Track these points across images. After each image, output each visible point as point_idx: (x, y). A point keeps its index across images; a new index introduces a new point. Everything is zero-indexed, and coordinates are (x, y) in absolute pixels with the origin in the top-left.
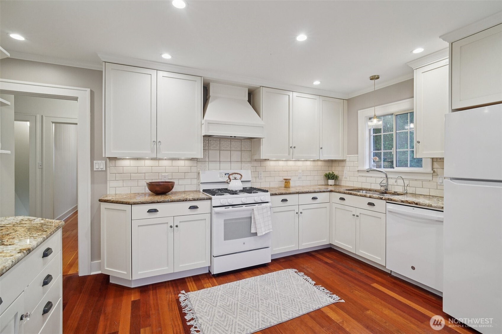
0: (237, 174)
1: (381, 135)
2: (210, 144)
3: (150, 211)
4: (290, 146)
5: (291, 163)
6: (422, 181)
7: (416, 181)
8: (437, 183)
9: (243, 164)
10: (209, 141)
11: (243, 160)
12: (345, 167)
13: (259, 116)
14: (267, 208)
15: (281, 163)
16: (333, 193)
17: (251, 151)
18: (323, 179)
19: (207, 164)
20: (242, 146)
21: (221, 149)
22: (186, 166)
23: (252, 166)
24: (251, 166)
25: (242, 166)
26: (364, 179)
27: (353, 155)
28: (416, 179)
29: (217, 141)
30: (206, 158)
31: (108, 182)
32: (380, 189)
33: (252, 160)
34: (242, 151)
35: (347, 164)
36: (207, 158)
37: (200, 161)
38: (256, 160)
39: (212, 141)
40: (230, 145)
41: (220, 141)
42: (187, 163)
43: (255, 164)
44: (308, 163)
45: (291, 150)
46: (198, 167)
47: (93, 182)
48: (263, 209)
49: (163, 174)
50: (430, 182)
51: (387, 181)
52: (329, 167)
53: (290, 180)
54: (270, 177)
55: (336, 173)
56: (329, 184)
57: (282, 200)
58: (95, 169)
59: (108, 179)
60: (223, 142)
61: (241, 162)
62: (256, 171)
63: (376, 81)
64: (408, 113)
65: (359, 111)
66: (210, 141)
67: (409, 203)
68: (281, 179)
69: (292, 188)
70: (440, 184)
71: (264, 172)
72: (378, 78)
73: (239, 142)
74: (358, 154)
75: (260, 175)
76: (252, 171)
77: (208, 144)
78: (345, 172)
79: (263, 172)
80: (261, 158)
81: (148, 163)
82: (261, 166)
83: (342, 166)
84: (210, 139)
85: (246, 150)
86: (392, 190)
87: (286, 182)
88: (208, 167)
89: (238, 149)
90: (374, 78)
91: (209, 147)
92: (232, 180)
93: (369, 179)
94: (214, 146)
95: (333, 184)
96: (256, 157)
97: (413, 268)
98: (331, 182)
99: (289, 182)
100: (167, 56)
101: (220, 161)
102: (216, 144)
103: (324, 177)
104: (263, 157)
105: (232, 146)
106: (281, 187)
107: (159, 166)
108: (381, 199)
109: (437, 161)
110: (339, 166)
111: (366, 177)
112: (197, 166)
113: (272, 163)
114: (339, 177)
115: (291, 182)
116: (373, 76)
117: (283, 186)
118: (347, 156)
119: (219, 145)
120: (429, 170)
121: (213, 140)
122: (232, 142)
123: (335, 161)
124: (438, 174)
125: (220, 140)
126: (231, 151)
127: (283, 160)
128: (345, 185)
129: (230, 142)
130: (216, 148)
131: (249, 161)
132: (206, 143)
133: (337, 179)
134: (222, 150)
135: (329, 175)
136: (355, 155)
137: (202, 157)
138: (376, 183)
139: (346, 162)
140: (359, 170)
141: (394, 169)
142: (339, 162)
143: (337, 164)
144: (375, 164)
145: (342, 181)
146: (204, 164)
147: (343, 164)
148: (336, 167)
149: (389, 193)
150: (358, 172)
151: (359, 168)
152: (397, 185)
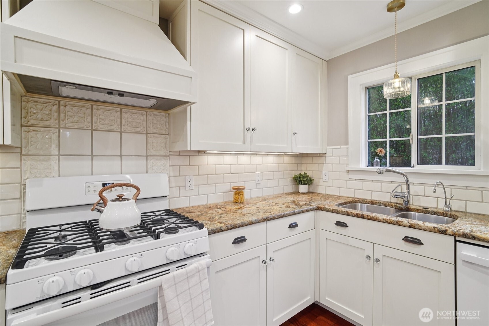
0: (127, 185)
4: (246, 127)
5: (244, 159)
6: (482, 189)
7: (467, 189)
9: (151, 162)
10: (59, 107)
11: (152, 152)
12: (324, 165)
13: (184, 56)
14: (199, 272)
15: (228, 159)
16: (321, 212)
17: (168, 135)
18: (291, 184)
19: (54, 162)
20: (149, 124)
21: (94, 129)
23: (170, 164)
24: (169, 166)
25: (149, 167)
26: (359, 185)
27: (339, 147)
29: (84, 109)
30: (51, 146)
32: (390, 201)
33: (171, 153)
34: (148, 135)
35: (328, 160)
36: (53, 146)
37: (30, 153)
38: (180, 154)
39: (68, 108)
40: (119, 120)
41: (92, 110)
43: (177, 160)
44: (271, 159)
45: (248, 133)
46: (24, 169)
48: (188, 277)
51: (408, 189)
52: (298, 164)
53: (244, 189)
54: (208, 184)
55: (309, 174)
56: (299, 191)
57: (235, 239)
60: (100, 112)
61: (147, 156)
62: (179, 176)
64: (442, 74)
65: (349, 77)
66: (62, 107)
68: (228, 187)
69: (248, 204)
71: (197, 175)
72: (402, 6)
73: (142, 115)
74: (348, 145)
75: (187, 183)
76: (171, 174)
77: (56, 115)
78: (323, 172)
79: (194, 175)
80: (189, 149)
82: (189, 165)
83: (319, 164)
84: (62, 103)
85: (158, 132)
86: (414, 204)
87: (236, 194)
88: (57, 168)
89: (138, 129)
90: (395, 6)
91: (61, 122)
92: (109, 203)
94: (76, 119)
95: (306, 191)
96: (178, 147)
98: (303, 188)
99: (242, 192)
101: (92, 156)
102: (81, 115)
103: (291, 180)
104: (192, 145)
105: (123, 123)
106: (228, 203)
108: (443, 232)
110: (313, 163)
112: (20, 168)
113: (211, 160)
114: (313, 180)
115: (245, 192)
117: (232, 199)
118: (328, 147)
119: (90, 118)
121: (71, 105)
123: (307, 156)
125: (92, 106)
126: (121, 133)
127: (230, 154)
128: (324, 192)
129: (119, 113)
130: (81, 125)
131: (164, 154)
133: (312, 184)
134: (99, 129)
135: (300, 177)
136: (342, 147)
138: (381, 191)
139: (325, 157)
140: (349, 170)
141: (414, 168)
142: (314, 158)
143: (309, 160)
144: (379, 160)
145: (319, 186)
146: (44, 161)
147: (320, 160)
148: (308, 164)
149: (414, 209)
150: (348, 172)
151: (351, 167)
152: (424, 196)
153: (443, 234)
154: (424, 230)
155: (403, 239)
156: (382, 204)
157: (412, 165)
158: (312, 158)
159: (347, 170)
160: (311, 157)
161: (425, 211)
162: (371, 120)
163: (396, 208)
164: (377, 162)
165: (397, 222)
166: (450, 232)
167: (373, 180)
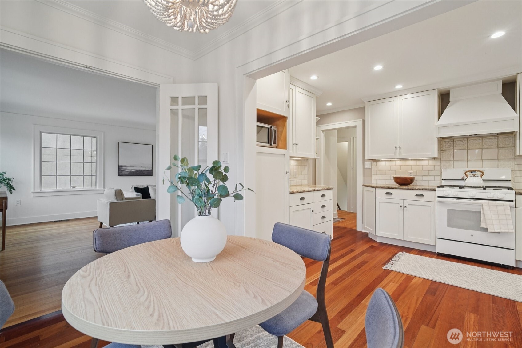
0: (477, 171)
2: (455, 145)
3: (387, 193)
11: (501, 158)
17: (514, 147)
19: (451, 163)
20: (500, 143)
21: (468, 148)
24: (515, 164)
25: (499, 165)
29: (463, 141)
30: (450, 157)
31: (372, 176)
34: (499, 148)
37: (444, 160)
39: (457, 142)
40: (481, 143)
41: (467, 141)
42: (431, 162)
46: (442, 166)
47: (364, 176)
49: (409, 171)
58: (365, 168)
59: (372, 174)
60: (471, 140)
61: (498, 159)
66: (454, 142)
73: (495, 138)
76: (513, 169)
77: (452, 145)
81: (399, 163)
84: (455, 140)
85: (506, 146)
88: (452, 165)
89: (493, 146)
91: (454, 147)
92: (469, 177)
94: (460, 146)
100: (399, 87)
101: (467, 160)
102: (463, 144)
105: (483, 144)
107: (406, 165)
112: (440, 165)
119: (466, 144)
121: (458, 140)
122: (484, 140)
125: (467, 139)
126: (483, 149)
129: (481, 140)
130: (462, 148)
131: (511, 158)
132: (464, 143)
134: (471, 148)
146: (448, 163)
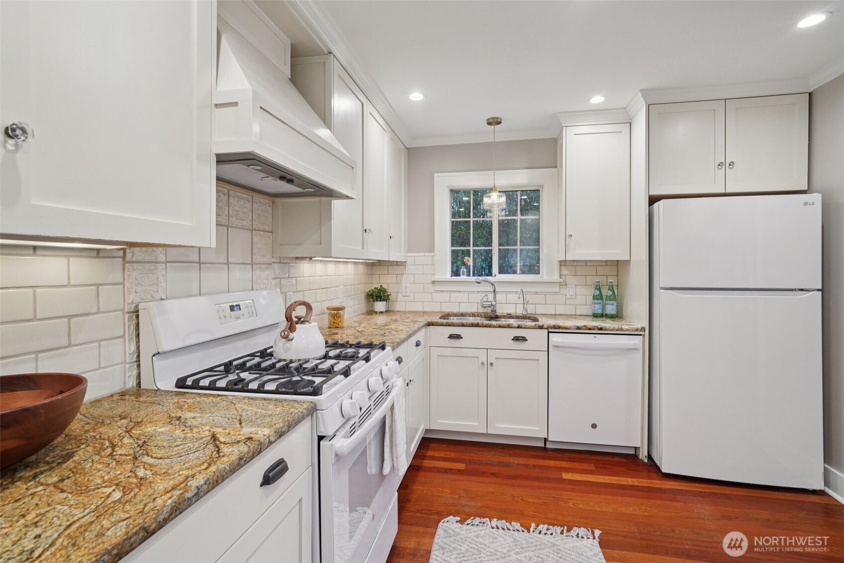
1: (470, 221)
4: (365, 227)
6: (545, 294)
7: (536, 294)
8: (566, 297)
9: (257, 273)
12: (404, 276)
16: (431, 328)
17: (272, 232)
19: (161, 273)
20: (254, 216)
22: (72, 283)
23: (273, 276)
24: (272, 279)
25: (254, 280)
26: (445, 297)
27: (423, 254)
28: (536, 292)
33: (274, 260)
34: (253, 232)
35: (409, 269)
38: (280, 261)
40: (227, 208)
43: (278, 271)
44: (350, 269)
45: (366, 237)
46: (127, 284)
50: (556, 295)
51: (495, 297)
52: (370, 276)
55: (386, 287)
56: (375, 310)
61: (252, 264)
63: (497, 127)
64: (517, 191)
65: (435, 174)
67: (590, 329)
70: (570, 297)
71: (295, 292)
72: (500, 123)
73: (248, 200)
74: (434, 252)
78: (403, 284)
79: (293, 292)
82: (289, 277)
83: (397, 275)
85: (262, 228)
88: (163, 285)
89: (245, 223)
90: (494, 122)
93: (456, 297)
95: (384, 310)
97: (594, 426)
98: (380, 306)
105: (231, 213)
109: (565, 265)
110: (388, 274)
111: (450, 293)
112: (123, 284)
113: (306, 269)
114: (390, 294)
116: (494, 118)
118: (409, 254)
120: (556, 278)
122: (231, 198)
124: (567, 283)
128: (403, 309)
129: (226, 197)
131: (268, 261)
133: (390, 299)
135: (375, 292)
136: (426, 254)
137: (214, 245)
138: (468, 302)
139: (405, 266)
140: (434, 281)
141: (496, 278)
142: (389, 267)
143: (384, 270)
144: (465, 270)
145: (398, 302)
146: (149, 272)
147: (398, 270)
148: (381, 276)
149: (502, 316)
150: (434, 283)
151: (437, 278)
152: (506, 303)
153: (541, 328)
154: (528, 328)
155: (512, 340)
156: (471, 315)
157: (493, 275)
158: (387, 267)
159: (432, 281)
160: (386, 265)
161: (510, 316)
162: (455, 226)
163: (485, 317)
164: (463, 272)
165: (508, 325)
166: (545, 326)
167: (460, 291)
